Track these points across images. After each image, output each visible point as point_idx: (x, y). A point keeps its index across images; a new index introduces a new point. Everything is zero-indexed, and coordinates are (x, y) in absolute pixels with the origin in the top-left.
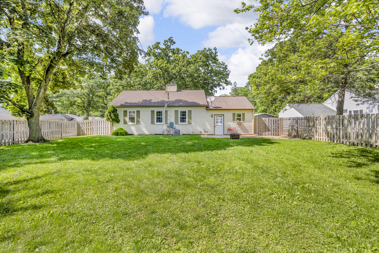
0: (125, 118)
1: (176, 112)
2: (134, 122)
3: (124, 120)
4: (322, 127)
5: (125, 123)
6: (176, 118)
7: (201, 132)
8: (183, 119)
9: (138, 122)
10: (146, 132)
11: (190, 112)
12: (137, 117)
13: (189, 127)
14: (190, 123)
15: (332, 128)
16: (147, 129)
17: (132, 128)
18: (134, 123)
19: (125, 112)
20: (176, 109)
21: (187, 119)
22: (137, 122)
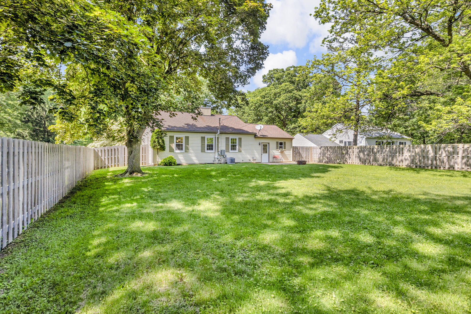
0: (171, 145)
1: (227, 139)
2: (182, 149)
3: (170, 147)
4: (354, 154)
5: (171, 150)
6: (227, 145)
7: (250, 160)
8: (234, 147)
9: (187, 149)
10: (196, 161)
11: (240, 139)
12: (186, 144)
13: (239, 154)
14: (240, 151)
15: (364, 155)
16: (197, 158)
17: (180, 157)
18: (181, 151)
19: (172, 138)
20: (227, 136)
21: (237, 147)
22: (185, 150)
